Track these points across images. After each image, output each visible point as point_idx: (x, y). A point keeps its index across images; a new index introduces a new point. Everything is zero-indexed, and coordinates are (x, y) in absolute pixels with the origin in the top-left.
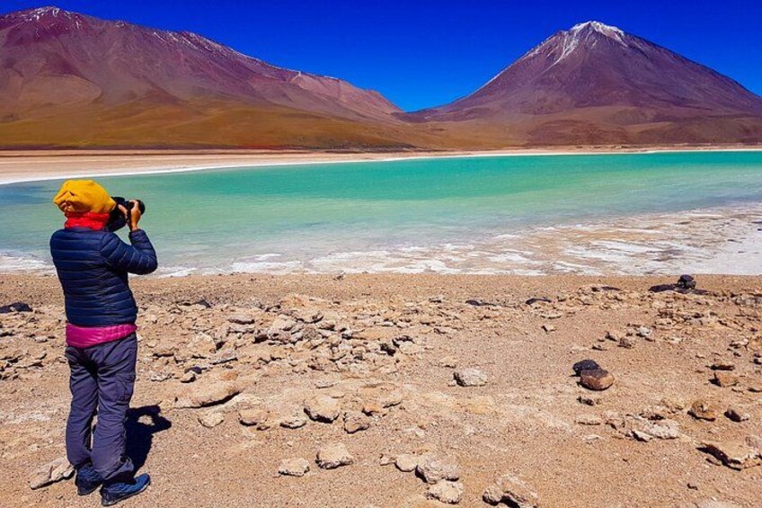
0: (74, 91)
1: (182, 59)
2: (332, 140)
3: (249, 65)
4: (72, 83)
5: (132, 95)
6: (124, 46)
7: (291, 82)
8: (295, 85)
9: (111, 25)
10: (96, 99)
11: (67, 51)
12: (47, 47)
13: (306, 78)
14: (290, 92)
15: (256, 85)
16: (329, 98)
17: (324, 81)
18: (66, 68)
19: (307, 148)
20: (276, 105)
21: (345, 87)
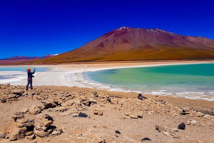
0: (127, 47)
1: (154, 36)
2: (199, 56)
3: (173, 36)
4: (127, 45)
5: (141, 47)
6: (140, 34)
7: (187, 39)
8: (188, 40)
9: (137, 29)
10: (132, 48)
11: (126, 37)
12: (122, 36)
13: (191, 38)
14: (186, 43)
15: (175, 41)
16: (199, 43)
17: (198, 38)
18: (126, 41)
19: (190, 59)
20: (181, 47)
21: (205, 39)
